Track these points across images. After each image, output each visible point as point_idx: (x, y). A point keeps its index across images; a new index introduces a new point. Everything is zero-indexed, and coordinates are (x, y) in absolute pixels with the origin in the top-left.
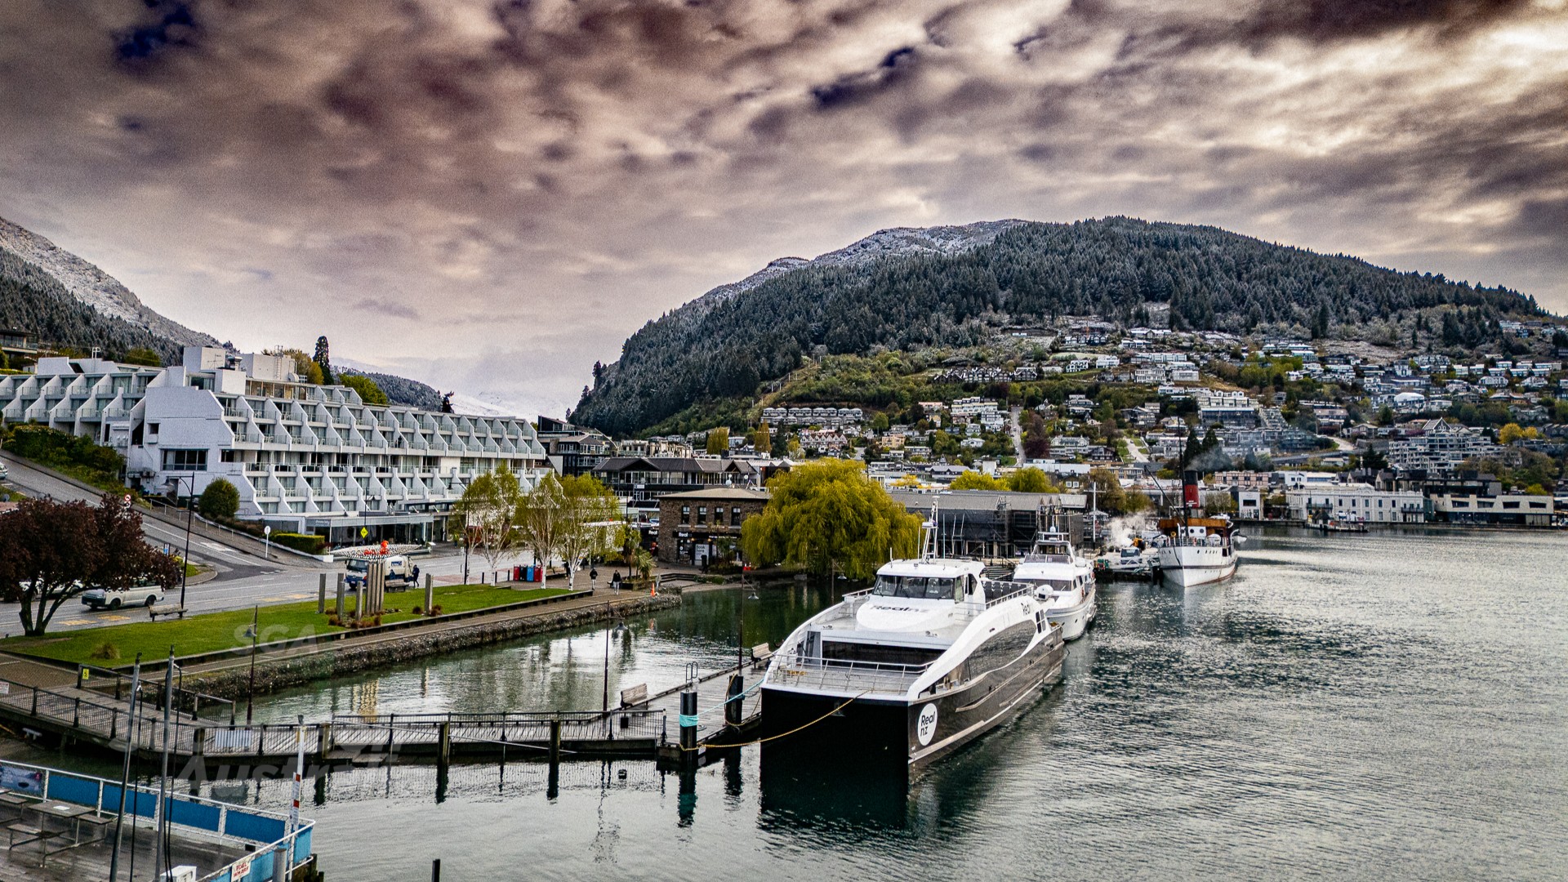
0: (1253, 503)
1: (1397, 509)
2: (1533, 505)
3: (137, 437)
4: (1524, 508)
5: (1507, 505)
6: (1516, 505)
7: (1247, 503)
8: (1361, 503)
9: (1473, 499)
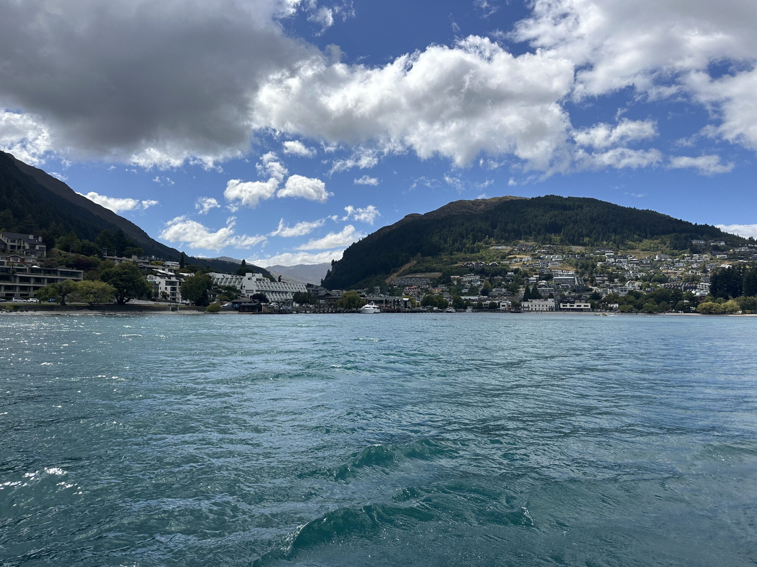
0: (505, 306)
1: (547, 307)
2: (585, 306)
3: (241, 288)
4: (582, 307)
5: (578, 306)
6: (580, 306)
7: (502, 306)
8: (537, 306)
9: (568, 304)
